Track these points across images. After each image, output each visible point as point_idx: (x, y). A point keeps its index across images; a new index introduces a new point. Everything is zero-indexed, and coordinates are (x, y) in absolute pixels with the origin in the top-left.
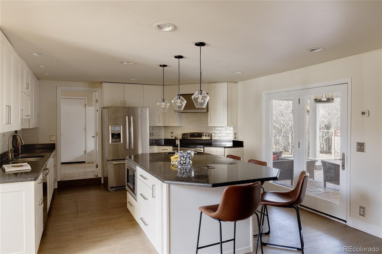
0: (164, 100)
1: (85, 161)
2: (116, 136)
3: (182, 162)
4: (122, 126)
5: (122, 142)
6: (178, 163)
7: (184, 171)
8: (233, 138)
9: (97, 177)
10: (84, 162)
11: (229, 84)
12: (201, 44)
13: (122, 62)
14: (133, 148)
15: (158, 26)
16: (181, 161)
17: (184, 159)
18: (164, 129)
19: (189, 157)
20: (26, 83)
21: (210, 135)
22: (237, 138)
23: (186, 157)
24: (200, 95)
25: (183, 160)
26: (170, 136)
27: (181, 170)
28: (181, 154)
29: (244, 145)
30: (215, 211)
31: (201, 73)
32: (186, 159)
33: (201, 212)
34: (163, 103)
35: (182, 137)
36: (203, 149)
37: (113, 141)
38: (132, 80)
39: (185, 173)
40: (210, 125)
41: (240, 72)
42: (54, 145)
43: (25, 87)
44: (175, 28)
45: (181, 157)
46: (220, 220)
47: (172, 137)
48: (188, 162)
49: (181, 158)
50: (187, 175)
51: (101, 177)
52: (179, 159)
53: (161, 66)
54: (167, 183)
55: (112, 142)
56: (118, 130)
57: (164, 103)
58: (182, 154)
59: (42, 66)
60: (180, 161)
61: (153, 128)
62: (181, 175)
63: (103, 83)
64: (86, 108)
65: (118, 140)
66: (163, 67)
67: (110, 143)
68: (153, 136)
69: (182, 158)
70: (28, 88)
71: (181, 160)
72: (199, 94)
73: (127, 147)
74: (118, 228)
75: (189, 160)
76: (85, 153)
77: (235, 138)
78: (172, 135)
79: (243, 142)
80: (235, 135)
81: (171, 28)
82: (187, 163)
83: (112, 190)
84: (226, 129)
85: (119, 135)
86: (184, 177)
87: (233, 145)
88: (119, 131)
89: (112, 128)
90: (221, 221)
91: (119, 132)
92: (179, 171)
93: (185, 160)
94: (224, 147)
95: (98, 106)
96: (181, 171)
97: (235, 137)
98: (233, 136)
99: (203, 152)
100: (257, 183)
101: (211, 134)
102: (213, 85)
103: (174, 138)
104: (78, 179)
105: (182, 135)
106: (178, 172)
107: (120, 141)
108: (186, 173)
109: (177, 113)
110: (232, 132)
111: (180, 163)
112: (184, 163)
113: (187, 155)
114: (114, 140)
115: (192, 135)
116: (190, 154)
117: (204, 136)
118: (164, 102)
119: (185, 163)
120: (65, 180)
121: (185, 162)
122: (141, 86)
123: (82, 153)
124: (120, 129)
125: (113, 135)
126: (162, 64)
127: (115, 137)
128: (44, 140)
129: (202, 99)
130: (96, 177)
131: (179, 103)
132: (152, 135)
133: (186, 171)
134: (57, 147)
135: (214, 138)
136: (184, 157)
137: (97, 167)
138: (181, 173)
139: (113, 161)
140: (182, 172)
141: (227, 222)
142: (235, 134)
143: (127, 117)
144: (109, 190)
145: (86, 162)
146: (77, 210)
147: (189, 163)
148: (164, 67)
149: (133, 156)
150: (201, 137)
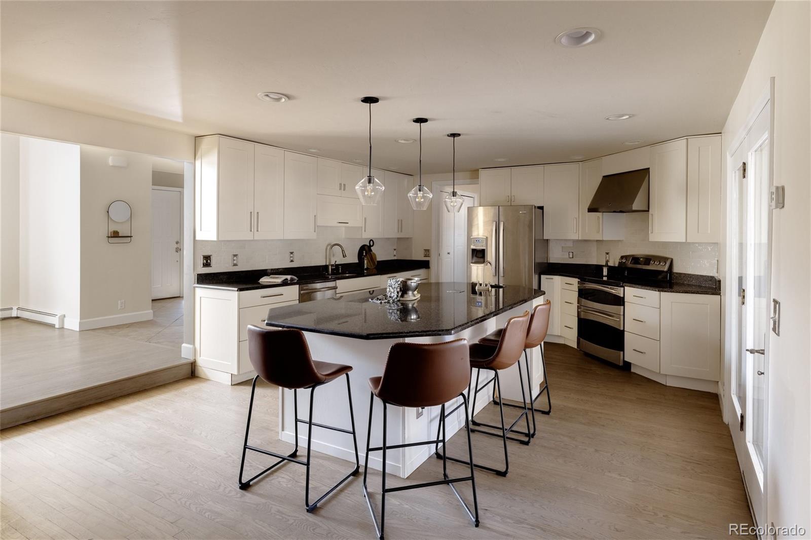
2: (480, 254)
11: (693, 140)
14: (502, 275)
18: (597, 244)
20: (340, 184)
21: (667, 261)
26: (604, 260)
29: (721, 292)
36: (623, 289)
37: (474, 261)
40: (652, 237)
42: (428, 262)
55: (472, 263)
61: (575, 242)
63: (480, 170)
65: (482, 260)
68: (573, 258)
70: (344, 190)
73: (494, 273)
78: (607, 259)
79: (720, 281)
85: (483, 252)
88: (483, 245)
89: (473, 240)
91: (483, 248)
99: (622, 295)
101: (672, 260)
102: (659, 147)
105: (619, 259)
109: (601, 213)
114: (476, 259)
125: (474, 251)
127: (477, 254)
128: (419, 256)
132: (571, 256)
135: (676, 270)
142: (717, 262)
150: (648, 264)
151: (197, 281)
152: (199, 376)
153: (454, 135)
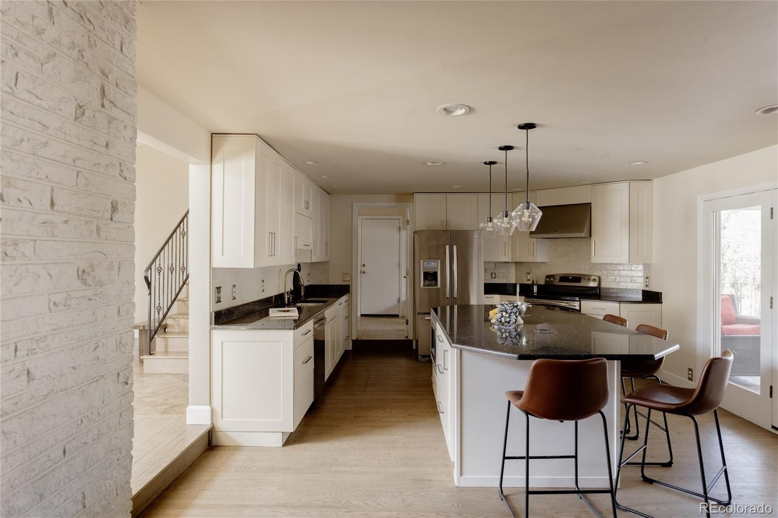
0: (491, 218)
1: (398, 314)
2: (431, 277)
3: (503, 320)
4: (439, 261)
5: (439, 287)
6: (497, 320)
7: (508, 334)
8: (642, 286)
9: (407, 339)
10: (397, 316)
11: (633, 184)
12: (529, 126)
13: (424, 163)
14: (456, 297)
15: (445, 109)
16: (502, 318)
17: (507, 315)
18: (516, 266)
19: (515, 312)
20: (305, 201)
21: (597, 278)
22: (650, 286)
23: (511, 313)
24: (525, 211)
25: (506, 318)
26: (525, 280)
27: (502, 333)
28: (502, 307)
29: (663, 301)
30: (521, 398)
31: (528, 173)
32: (510, 316)
33: (509, 402)
34: (489, 223)
35: (546, 281)
36: (578, 303)
37: (426, 284)
38: (456, 187)
39: (509, 338)
40: (595, 260)
41: (642, 163)
42: (348, 286)
43: (303, 206)
44: (470, 110)
45: (502, 311)
46: (527, 414)
47: (529, 280)
48: (514, 321)
49: (502, 314)
50: (512, 341)
51: (412, 339)
52: (499, 315)
53: (485, 163)
54: (457, 348)
55: (424, 285)
56: (433, 266)
57: (492, 223)
58: (504, 306)
59: (325, 177)
60: (500, 319)
61: (496, 264)
62: (503, 342)
63: (415, 194)
64: (401, 233)
65: (433, 282)
66: (489, 166)
67: (422, 287)
68: (495, 278)
69: (504, 314)
70: (307, 208)
71: (502, 316)
72: (524, 209)
73: (448, 295)
74: (412, 414)
75: (515, 318)
76: (399, 302)
77: (647, 286)
78: (529, 278)
79: (661, 293)
80: (647, 280)
81: (463, 111)
82: (511, 322)
83: (424, 359)
84: (630, 269)
85: (435, 275)
86: (507, 345)
87: (643, 299)
88: (435, 268)
89: (425, 263)
90: (529, 415)
91: (435, 271)
92: (498, 333)
93: (508, 317)
94: (619, 302)
95: (410, 229)
96: (502, 335)
97: (647, 283)
98: (644, 281)
99: (578, 308)
100: (597, 360)
101: (600, 278)
102: (600, 187)
103: (530, 282)
104: (381, 339)
105: (545, 278)
106: (498, 336)
107: (436, 284)
108: (511, 337)
109: (535, 239)
110: (641, 274)
111: (501, 322)
112: (506, 322)
113: (512, 309)
114: (427, 282)
115: (564, 278)
116: (518, 308)
117: (586, 279)
118: (490, 221)
119: (509, 322)
120: (363, 338)
121: (508, 320)
122: (475, 195)
123: (395, 302)
124: (436, 266)
125: (426, 274)
126: (488, 160)
127: (429, 278)
128: (334, 280)
129: (529, 216)
130: (405, 339)
131: (506, 223)
132: (493, 276)
133: (510, 335)
134: (353, 289)
135: (603, 285)
136: (507, 313)
137: (407, 323)
138: (502, 338)
139: (426, 315)
140: (504, 336)
141: (544, 419)
142: (647, 278)
143: (447, 247)
144: (420, 360)
145: (400, 316)
146: (367, 382)
147: (515, 323)
148: (492, 166)
149: (449, 306)
150: (580, 282)
151: (215, 322)
152: (222, 445)
153: (492, 163)
